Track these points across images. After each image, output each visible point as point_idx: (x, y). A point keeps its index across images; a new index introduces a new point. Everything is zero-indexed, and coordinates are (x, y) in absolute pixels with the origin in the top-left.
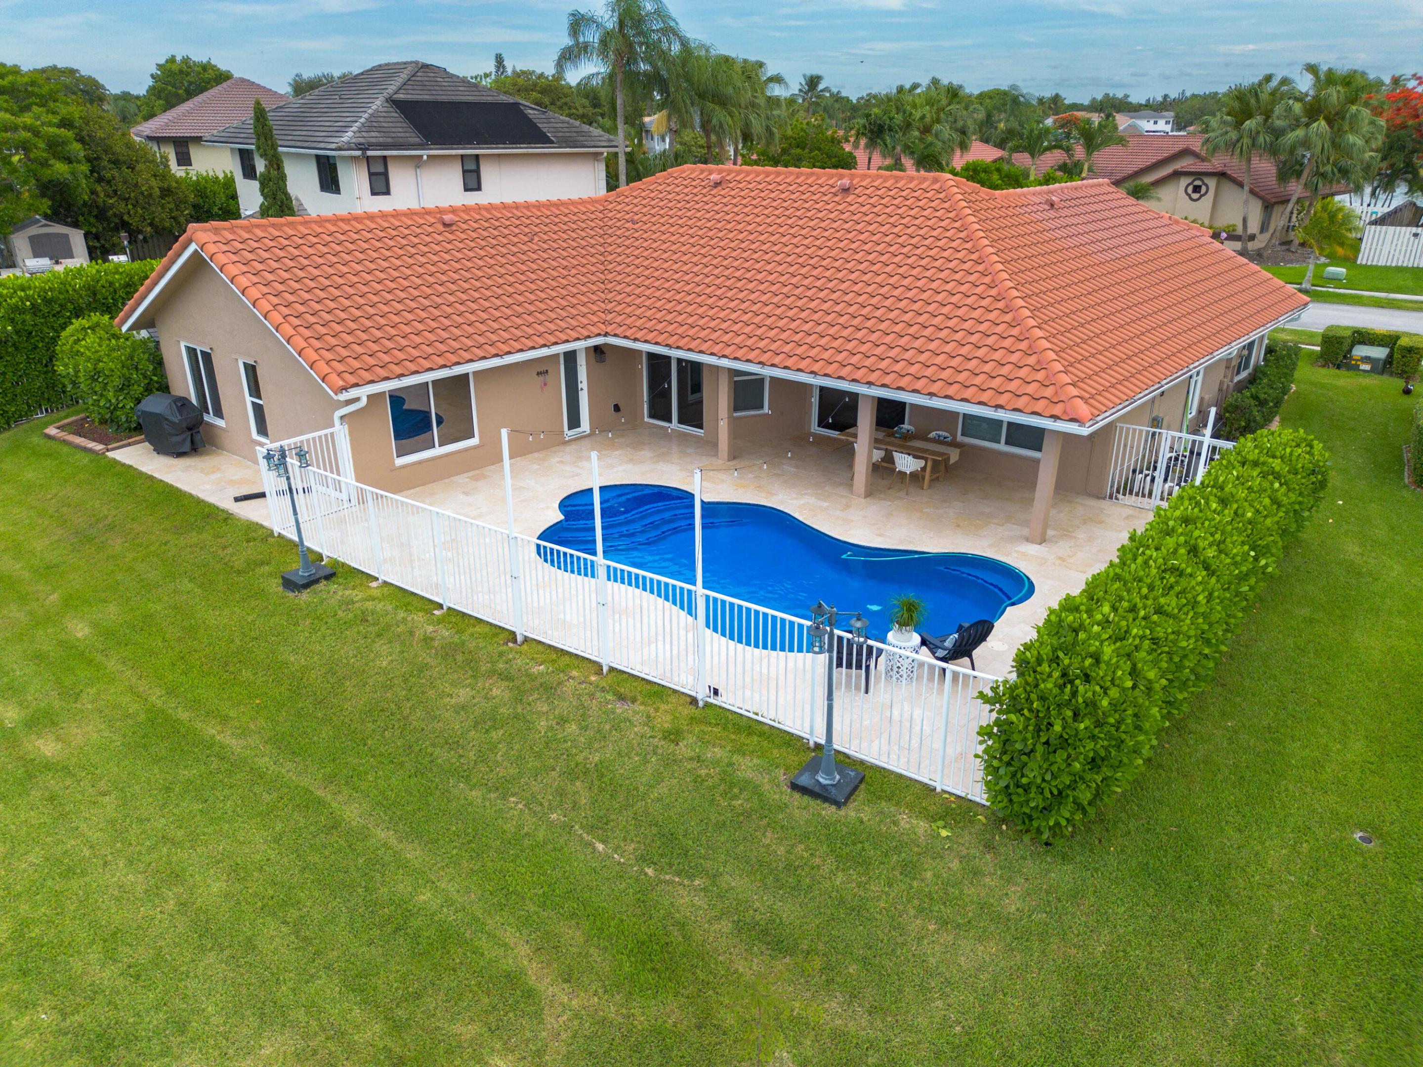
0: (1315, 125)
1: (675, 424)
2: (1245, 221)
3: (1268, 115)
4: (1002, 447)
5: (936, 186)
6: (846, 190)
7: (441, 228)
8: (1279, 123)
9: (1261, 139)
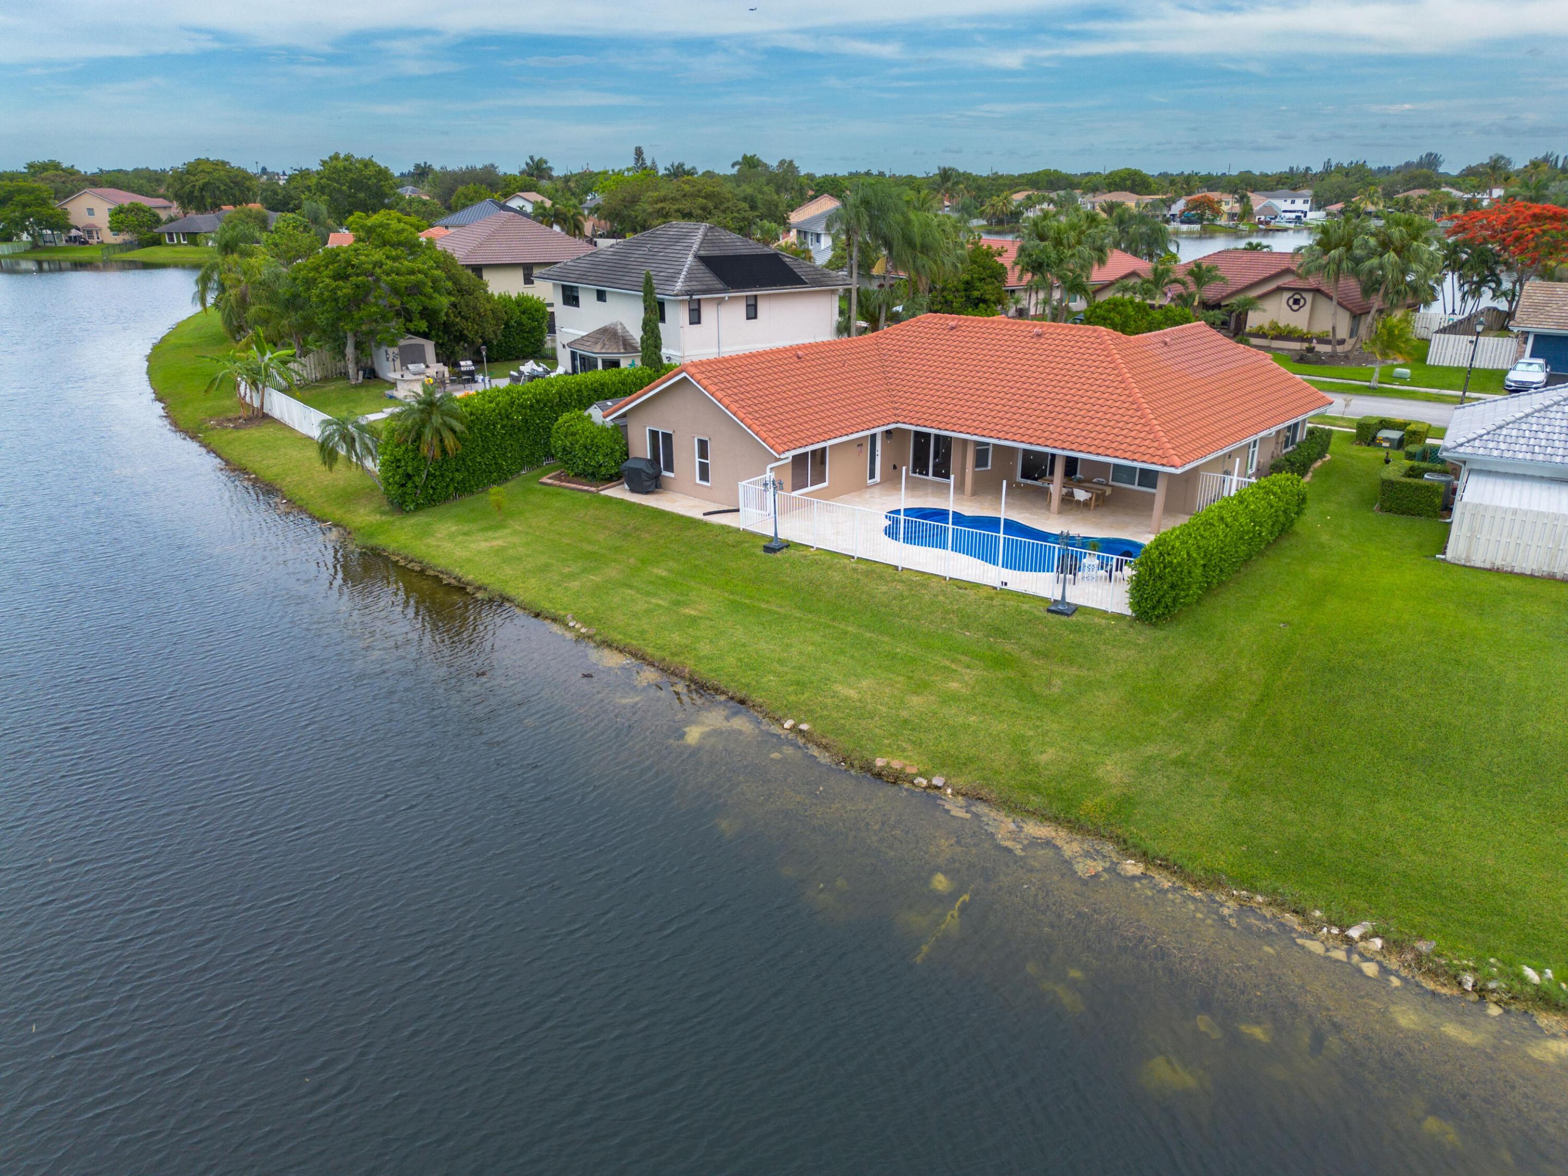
0: (1386, 256)
1: (930, 477)
2: (1334, 329)
3: (1349, 247)
4: (1136, 487)
5: (1095, 335)
6: (1039, 335)
7: (796, 359)
8: (1358, 252)
9: (1344, 265)
